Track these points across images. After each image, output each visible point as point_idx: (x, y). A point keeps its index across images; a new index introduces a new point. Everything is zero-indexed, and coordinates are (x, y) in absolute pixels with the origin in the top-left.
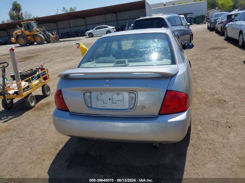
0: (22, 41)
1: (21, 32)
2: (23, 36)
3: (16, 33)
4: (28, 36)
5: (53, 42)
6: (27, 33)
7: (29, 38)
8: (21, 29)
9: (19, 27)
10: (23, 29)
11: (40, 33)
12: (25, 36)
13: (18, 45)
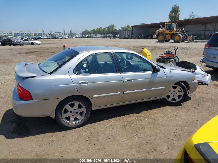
0: (161, 38)
1: (162, 31)
2: (163, 34)
3: (158, 32)
4: (167, 34)
5: (190, 41)
6: (167, 32)
7: (167, 36)
8: (163, 29)
9: (162, 27)
10: (165, 29)
11: (179, 33)
12: (165, 34)
13: (157, 40)
